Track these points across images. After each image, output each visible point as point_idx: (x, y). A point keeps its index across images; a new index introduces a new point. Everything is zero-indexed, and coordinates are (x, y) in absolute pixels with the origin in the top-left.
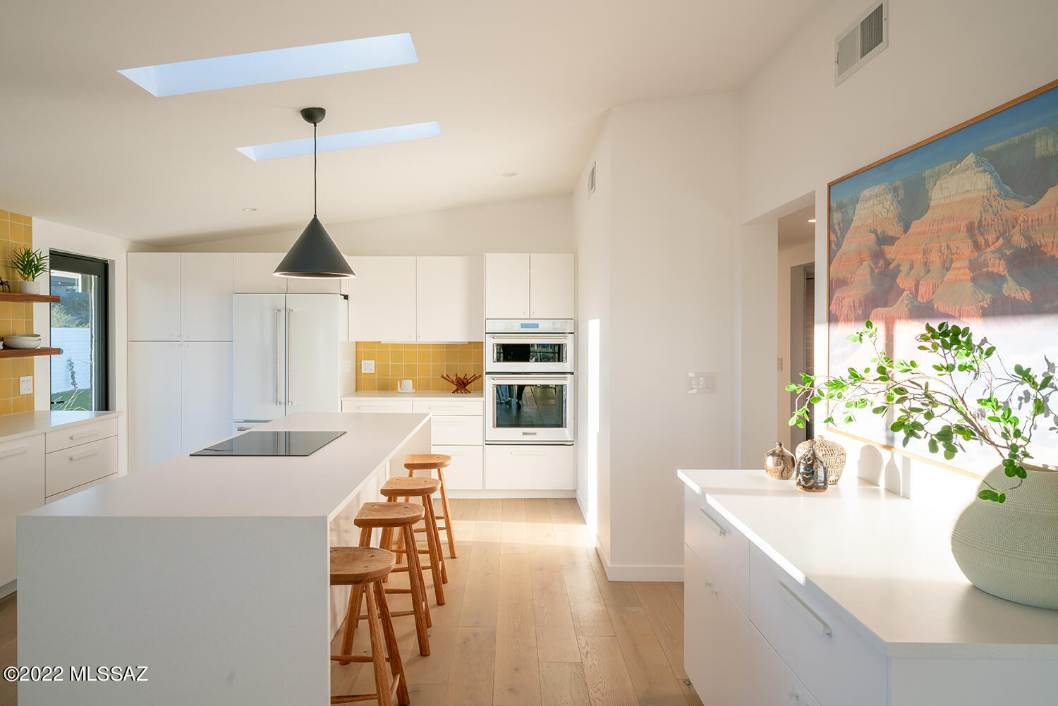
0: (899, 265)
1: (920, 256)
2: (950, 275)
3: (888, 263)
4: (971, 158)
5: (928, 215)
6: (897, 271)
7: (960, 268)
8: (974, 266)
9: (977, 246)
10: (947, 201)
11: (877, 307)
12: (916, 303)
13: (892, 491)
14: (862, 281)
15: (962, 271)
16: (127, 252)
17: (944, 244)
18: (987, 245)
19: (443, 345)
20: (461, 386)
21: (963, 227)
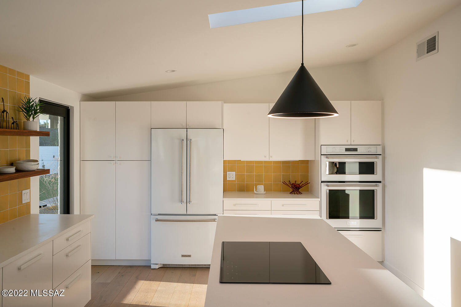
16: (80, 101)
19: (281, 161)
20: (296, 189)
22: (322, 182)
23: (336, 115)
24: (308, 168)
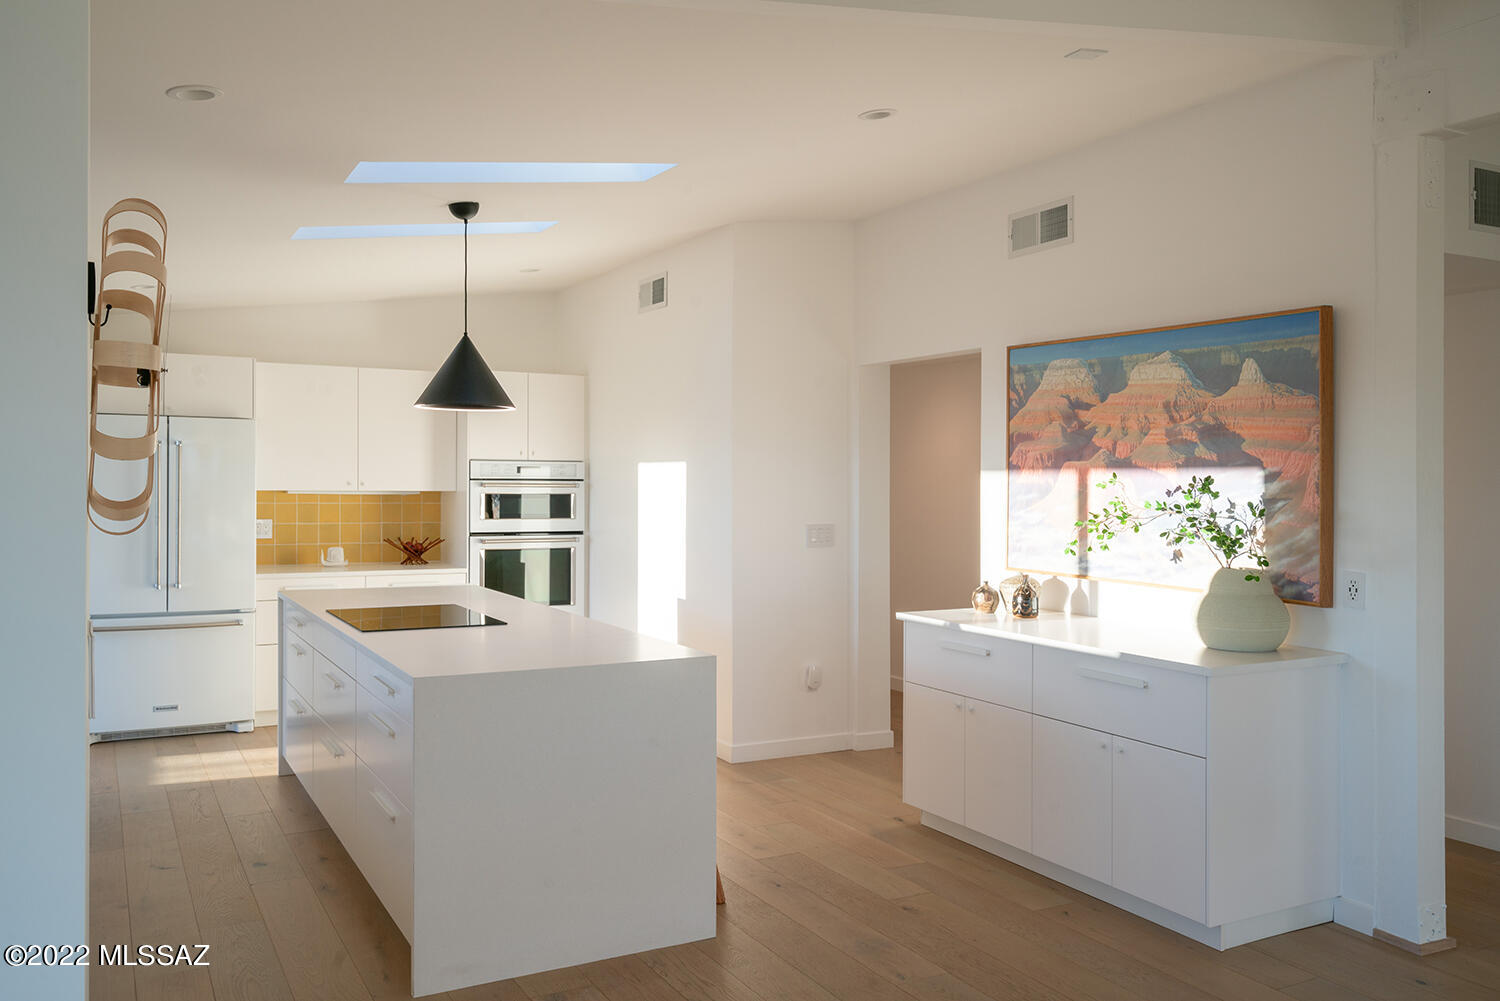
0: (1095, 428)
1: (1118, 422)
2: (1147, 439)
3: (1082, 425)
4: (1167, 355)
5: (1126, 391)
6: (1093, 431)
7: (1156, 435)
8: (1169, 433)
9: (1172, 419)
10: (1145, 382)
11: (1069, 460)
12: (1114, 459)
13: (1079, 612)
14: (1053, 436)
15: (1160, 437)
17: (1142, 415)
18: (1182, 419)
19: (379, 496)
20: (415, 554)
21: (1160, 404)
22: (472, 534)
23: (511, 409)
24: (439, 510)
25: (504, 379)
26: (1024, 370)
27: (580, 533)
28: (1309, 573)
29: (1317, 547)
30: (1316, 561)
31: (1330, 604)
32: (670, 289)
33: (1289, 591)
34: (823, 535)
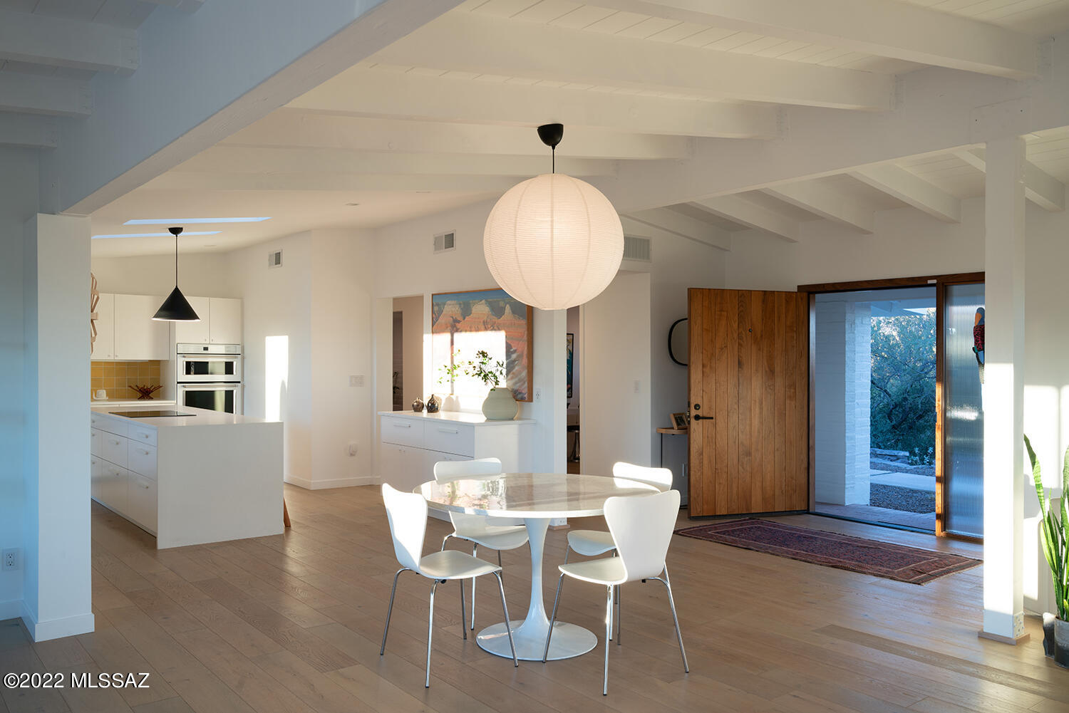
1: (469, 329)
3: (457, 329)
4: (484, 301)
5: (471, 315)
9: (485, 328)
10: (477, 312)
17: (476, 326)
18: (488, 328)
19: (125, 363)
20: (145, 394)
21: (482, 321)
22: (178, 383)
23: (198, 320)
24: (159, 369)
25: (192, 301)
26: (438, 305)
27: (239, 382)
28: (525, 389)
29: (526, 379)
30: (526, 384)
31: (532, 401)
32: (284, 258)
33: (519, 396)
34: (358, 381)
